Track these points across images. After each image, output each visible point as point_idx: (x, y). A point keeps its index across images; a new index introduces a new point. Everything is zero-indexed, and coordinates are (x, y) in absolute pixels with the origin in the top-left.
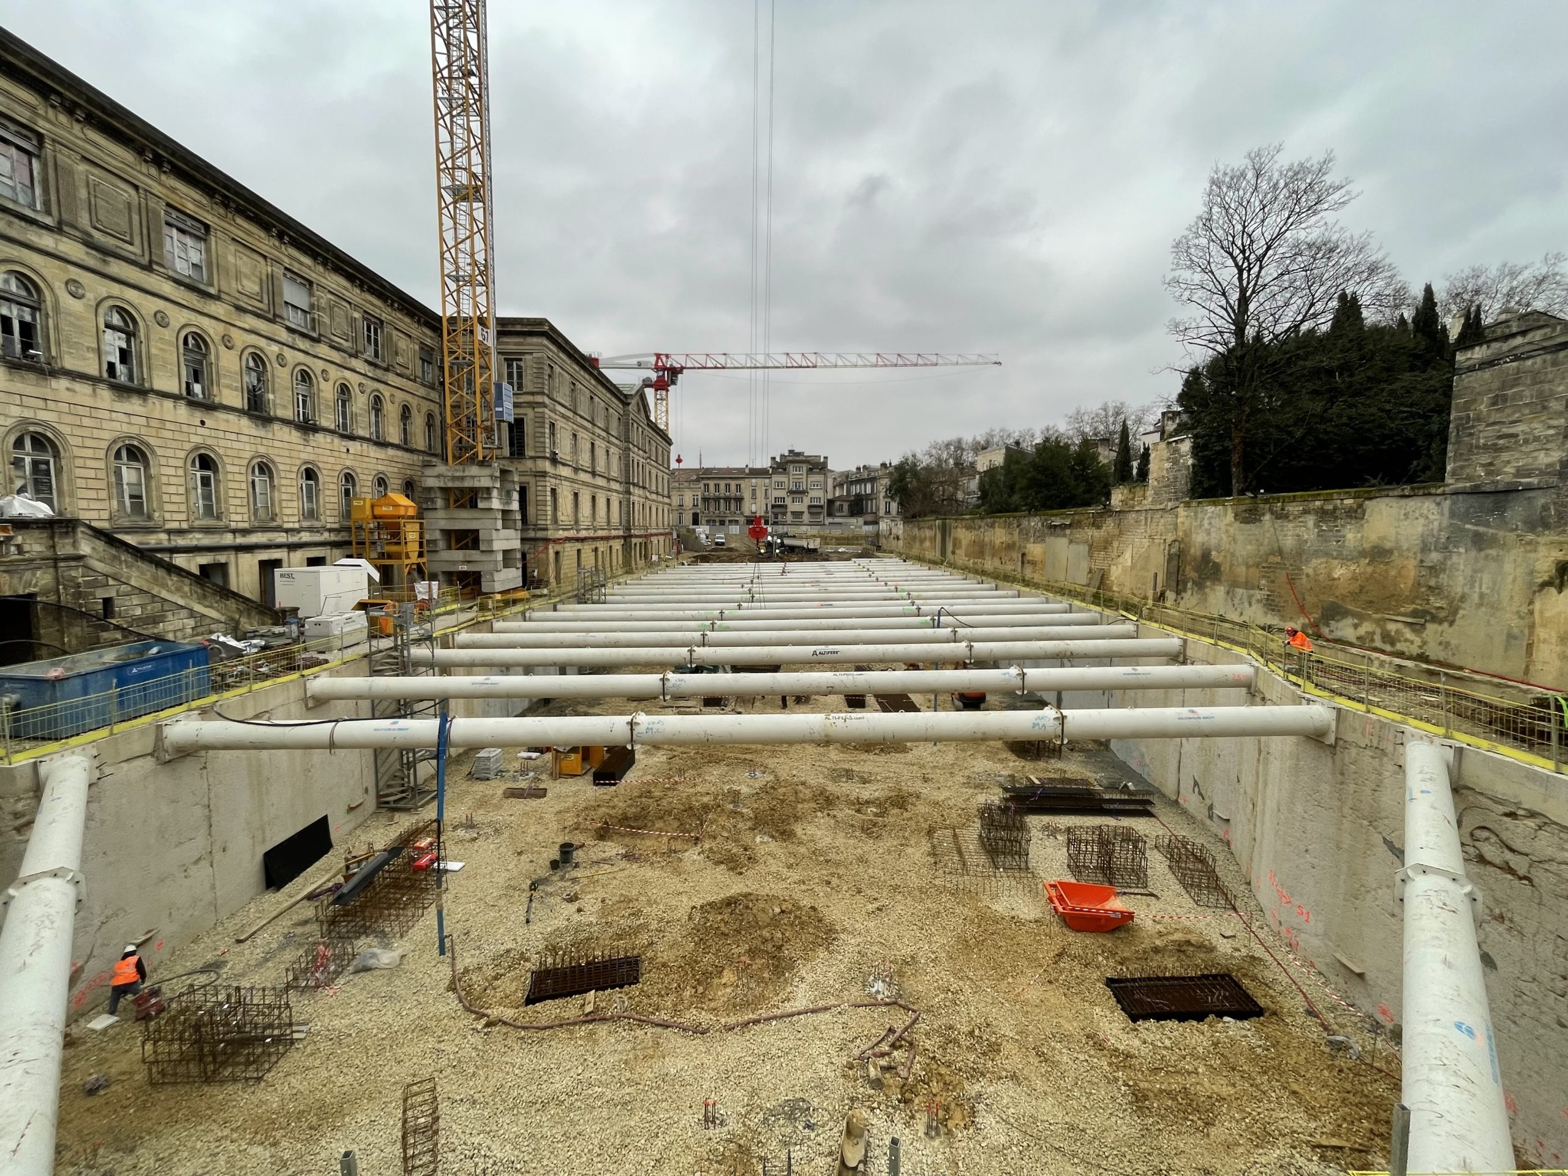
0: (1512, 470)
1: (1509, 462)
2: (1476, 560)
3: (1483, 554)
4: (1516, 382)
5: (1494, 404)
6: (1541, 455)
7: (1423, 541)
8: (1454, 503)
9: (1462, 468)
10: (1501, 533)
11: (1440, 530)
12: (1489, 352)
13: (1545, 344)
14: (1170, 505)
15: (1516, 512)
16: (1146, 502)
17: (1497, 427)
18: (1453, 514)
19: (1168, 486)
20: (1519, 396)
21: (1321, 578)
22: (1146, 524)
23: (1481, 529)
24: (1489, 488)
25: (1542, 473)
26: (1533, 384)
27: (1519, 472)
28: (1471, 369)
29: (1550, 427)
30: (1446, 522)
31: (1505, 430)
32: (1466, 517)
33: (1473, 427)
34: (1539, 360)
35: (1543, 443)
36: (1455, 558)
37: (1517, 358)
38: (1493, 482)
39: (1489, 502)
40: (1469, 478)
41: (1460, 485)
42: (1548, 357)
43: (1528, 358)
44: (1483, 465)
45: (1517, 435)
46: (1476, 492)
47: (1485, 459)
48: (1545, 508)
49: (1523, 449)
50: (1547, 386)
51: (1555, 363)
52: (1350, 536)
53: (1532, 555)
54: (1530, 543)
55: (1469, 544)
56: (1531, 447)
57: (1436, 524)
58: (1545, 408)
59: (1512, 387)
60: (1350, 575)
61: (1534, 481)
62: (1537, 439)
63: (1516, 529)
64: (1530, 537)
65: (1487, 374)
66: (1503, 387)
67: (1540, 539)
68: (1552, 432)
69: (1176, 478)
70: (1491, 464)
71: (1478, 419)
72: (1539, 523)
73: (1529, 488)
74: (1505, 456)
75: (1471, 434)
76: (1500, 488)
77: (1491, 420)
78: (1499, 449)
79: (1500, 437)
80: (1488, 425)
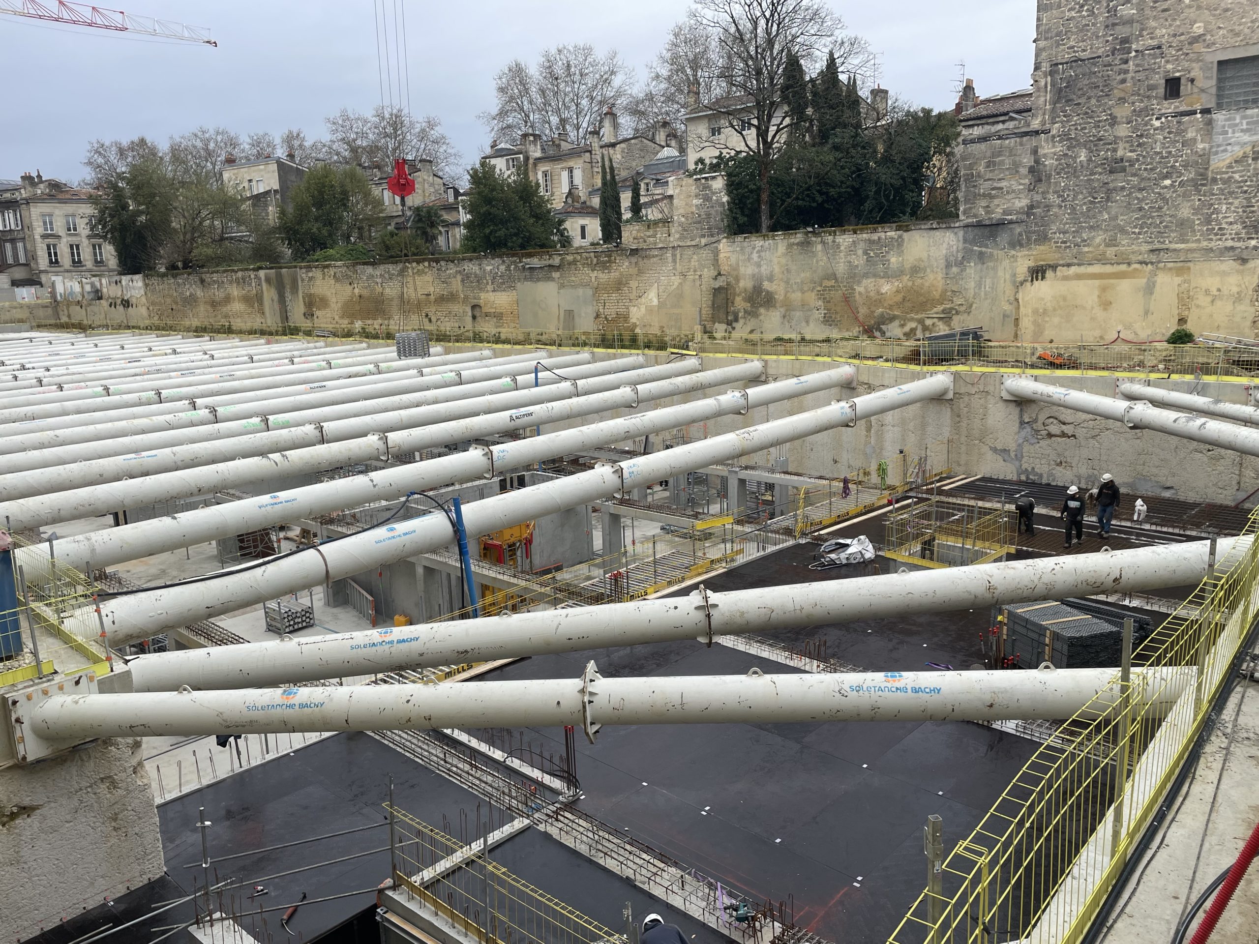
0: (1001, 211)
1: (998, 205)
2: (981, 270)
3: (985, 266)
4: (1000, 154)
5: (988, 167)
6: (1017, 201)
7: (947, 260)
8: (965, 233)
9: (970, 208)
10: (995, 252)
11: (958, 251)
12: (983, 131)
13: (1016, 131)
14: (704, 241)
15: (1003, 238)
16: (672, 239)
17: (990, 182)
18: (965, 241)
19: (699, 222)
20: (1002, 163)
21: (872, 294)
22: (674, 261)
23: (984, 249)
24: (987, 222)
25: (1018, 213)
26: (1010, 156)
27: (1005, 212)
28: (972, 141)
29: (1020, 184)
30: (961, 245)
31: (996, 185)
32: (973, 242)
33: (976, 181)
34: (1013, 140)
35: (1017, 194)
36: (968, 270)
37: (1000, 138)
38: (989, 219)
39: (986, 231)
40: (975, 216)
41: (970, 220)
42: (1018, 140)
43: (1007, 138)
44: (984, 207)
45: (1001, 188)
46: (979, 225)
47: (984, 203)
48: (1020, 234)
49: (1006, 197)
50: (1017, 159)
51: (1021, 144)
52: (893, 260)
53: (1014, 264)
54: (1013, 256)
55: (977, 260)
56: (1010, 197)
57: (955, 247)
58: (1017, 172)
59: (999, 156)
60: (894, 289)
61: (1014, 217)
62: (1014, 191)
63: (1005, 248)
64: (1013, 252)
65: (983, 146)
66: (993, 155)
67: (1019, 254)
68: (1021, 187)
69: (708, 215)
70: (988, 206)
71: (979, 176)
72: (1017, 243)
73: (1011, 222)
74: (996, 202)
75: (975, 186)
76: (994, 222)
77: (987, 177)
78: (992, 197)
79: (993, 189)
80: (985, 181)
